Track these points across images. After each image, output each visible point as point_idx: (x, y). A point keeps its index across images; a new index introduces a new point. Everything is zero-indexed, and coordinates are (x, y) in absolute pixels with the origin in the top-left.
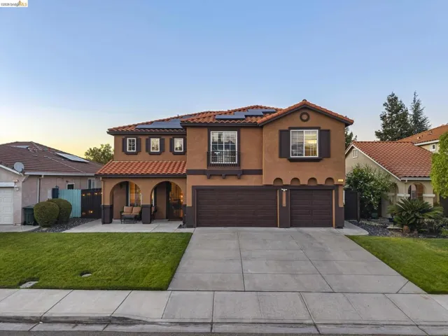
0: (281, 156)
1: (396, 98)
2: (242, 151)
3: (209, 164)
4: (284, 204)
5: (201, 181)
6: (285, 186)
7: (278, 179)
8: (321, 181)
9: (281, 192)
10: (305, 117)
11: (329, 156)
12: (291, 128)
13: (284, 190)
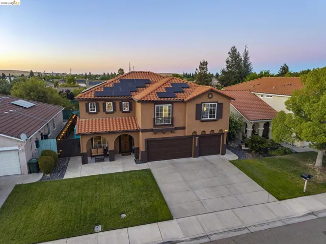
0: (196, 119)
1: (236, 50)
2: (174, 116)
3: (155, 125)
4: (197, 145)
5: (150, 136)
6: (197, 136)
7: (195, 132)
8: (216, 132)
9: (195, 139)
10: (210, 96)
11: (221, 118)
12: (202, 103)
13: (197, 137)
